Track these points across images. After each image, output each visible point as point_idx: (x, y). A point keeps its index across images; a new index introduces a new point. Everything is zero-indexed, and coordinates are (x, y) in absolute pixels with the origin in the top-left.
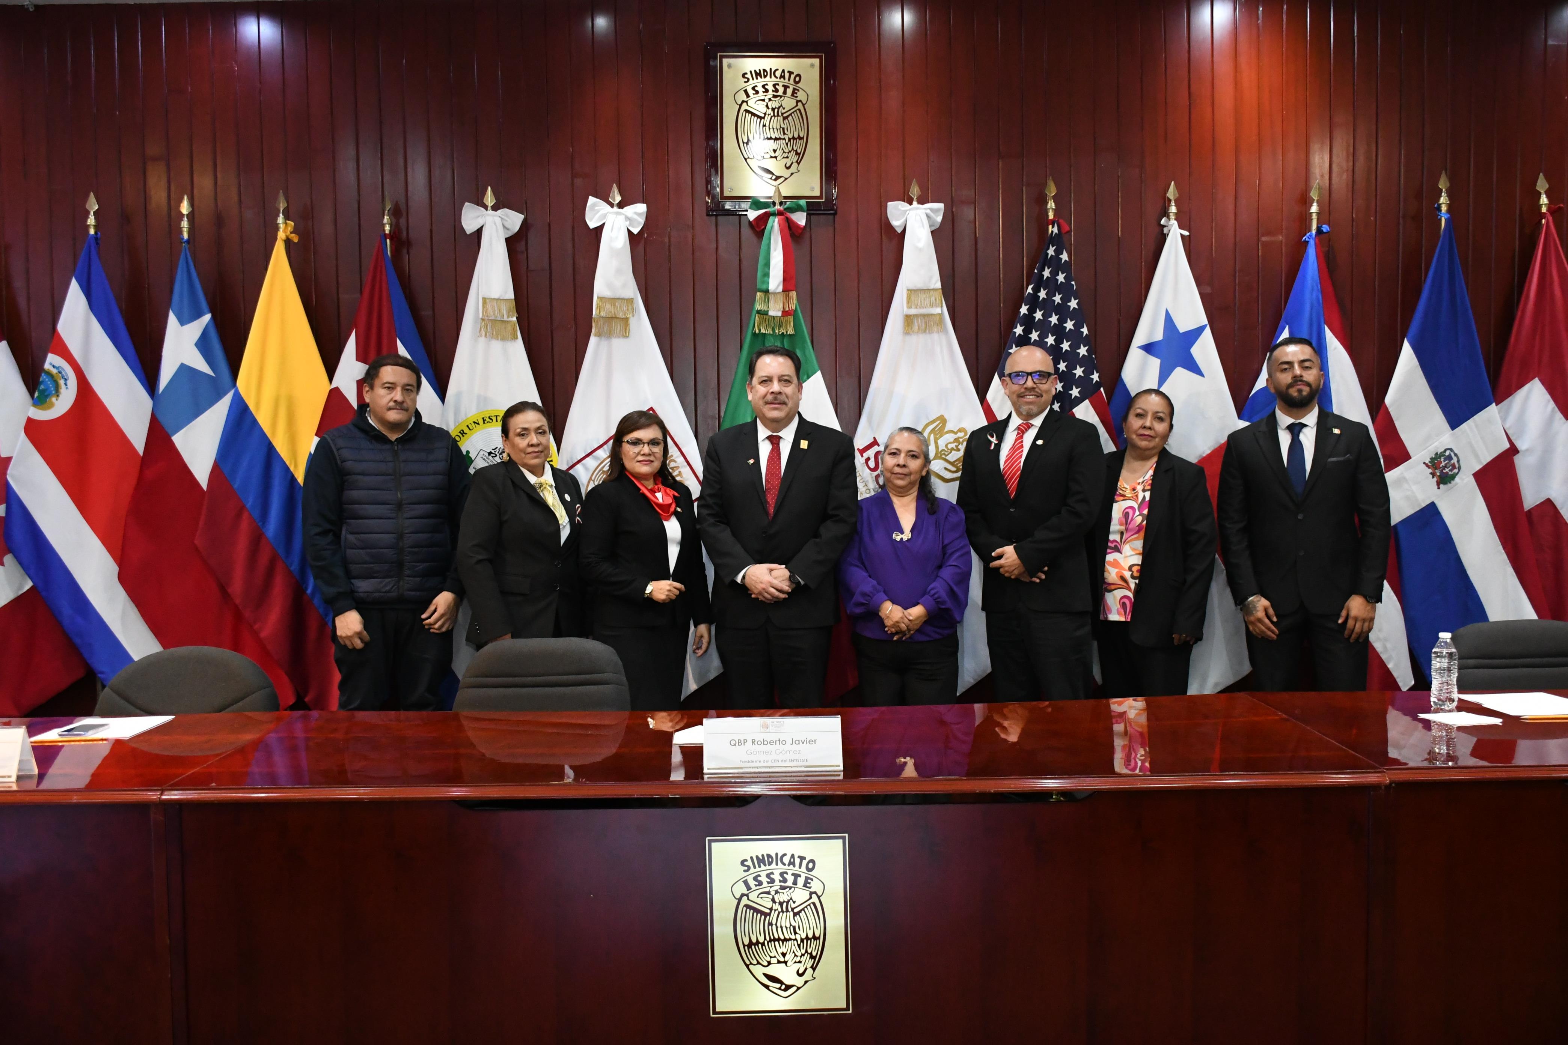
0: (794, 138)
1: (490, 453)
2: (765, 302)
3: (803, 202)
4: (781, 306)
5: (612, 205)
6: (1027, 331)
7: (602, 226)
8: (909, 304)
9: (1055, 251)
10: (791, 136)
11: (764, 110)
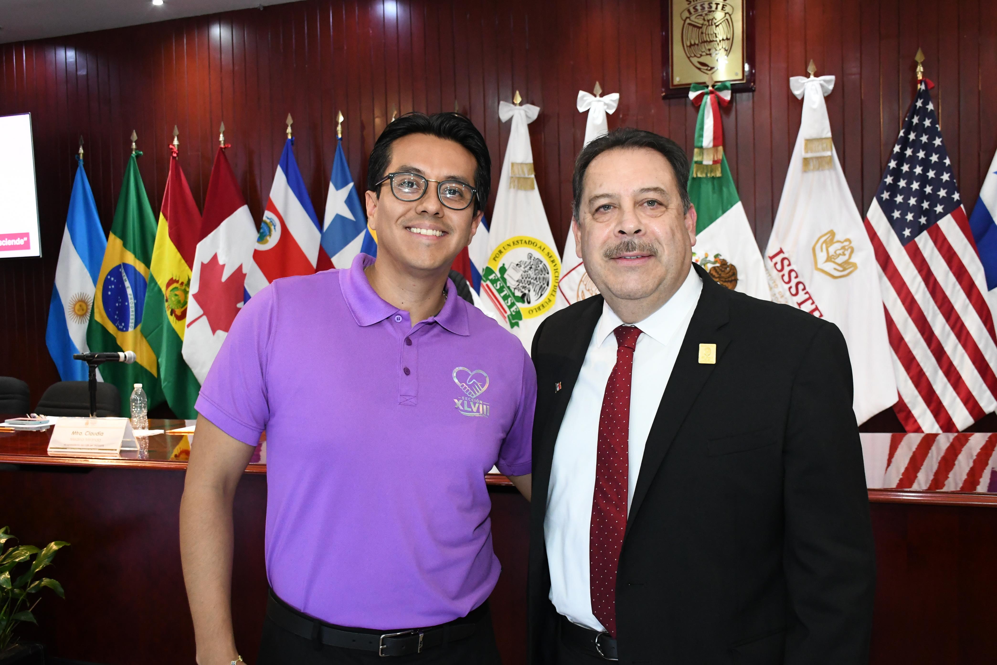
0: (723, 40)
1: (517, 265)
2: (700, 155)
3: (728, 84)
4: (712, 157)
5: (595, 96)
6: (900, 165)
7: (588, 110)
8: (807, 149)
9: (922, 103)
10: (721, 39)
11: (701, 22)
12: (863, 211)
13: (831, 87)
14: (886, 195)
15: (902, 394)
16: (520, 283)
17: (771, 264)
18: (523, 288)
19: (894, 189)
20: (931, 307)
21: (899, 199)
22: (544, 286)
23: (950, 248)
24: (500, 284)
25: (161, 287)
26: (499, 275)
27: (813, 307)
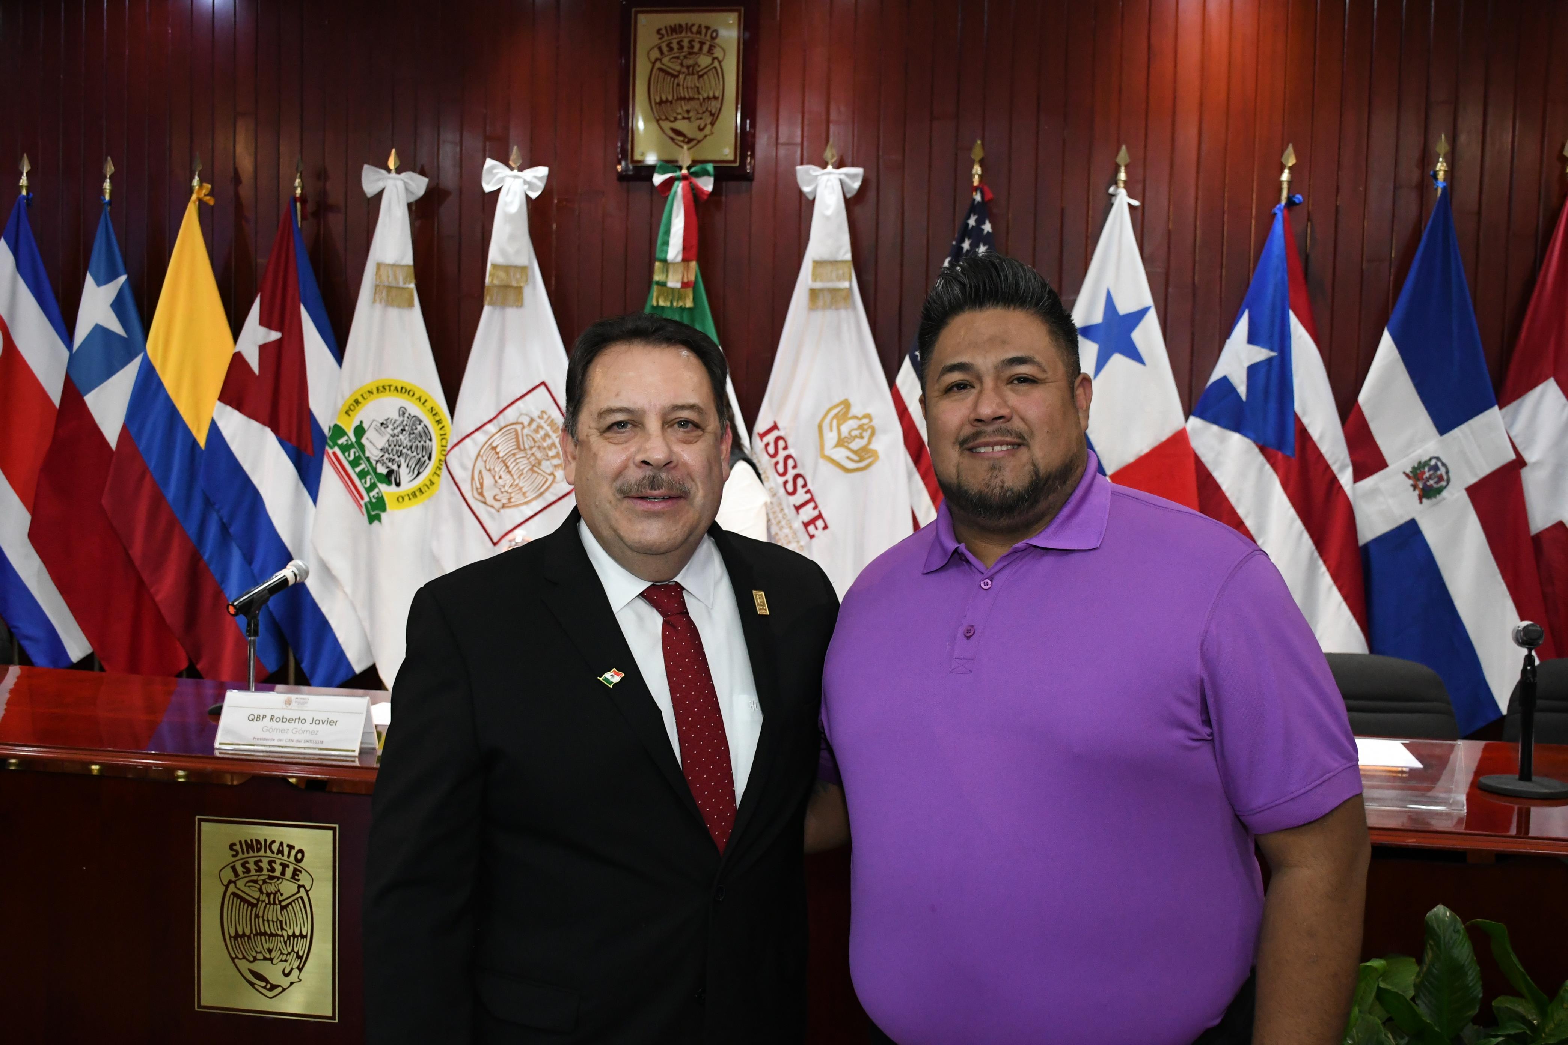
0: (709, 98)
1: (382, 424)
2: (663, 272)
3: (712, 166)
4: (680, 277)
7: (500, 189)
8: (815, 277)
9: (976, 221)
10: (705, 95)
11: (678, 68)
12: (891, 374)
13: (856, 185)
16: (385, 453)
18: (389, 461)
22: (423, 460)
24: (355, 453)
26: (354, 439)
27: (816, 513)
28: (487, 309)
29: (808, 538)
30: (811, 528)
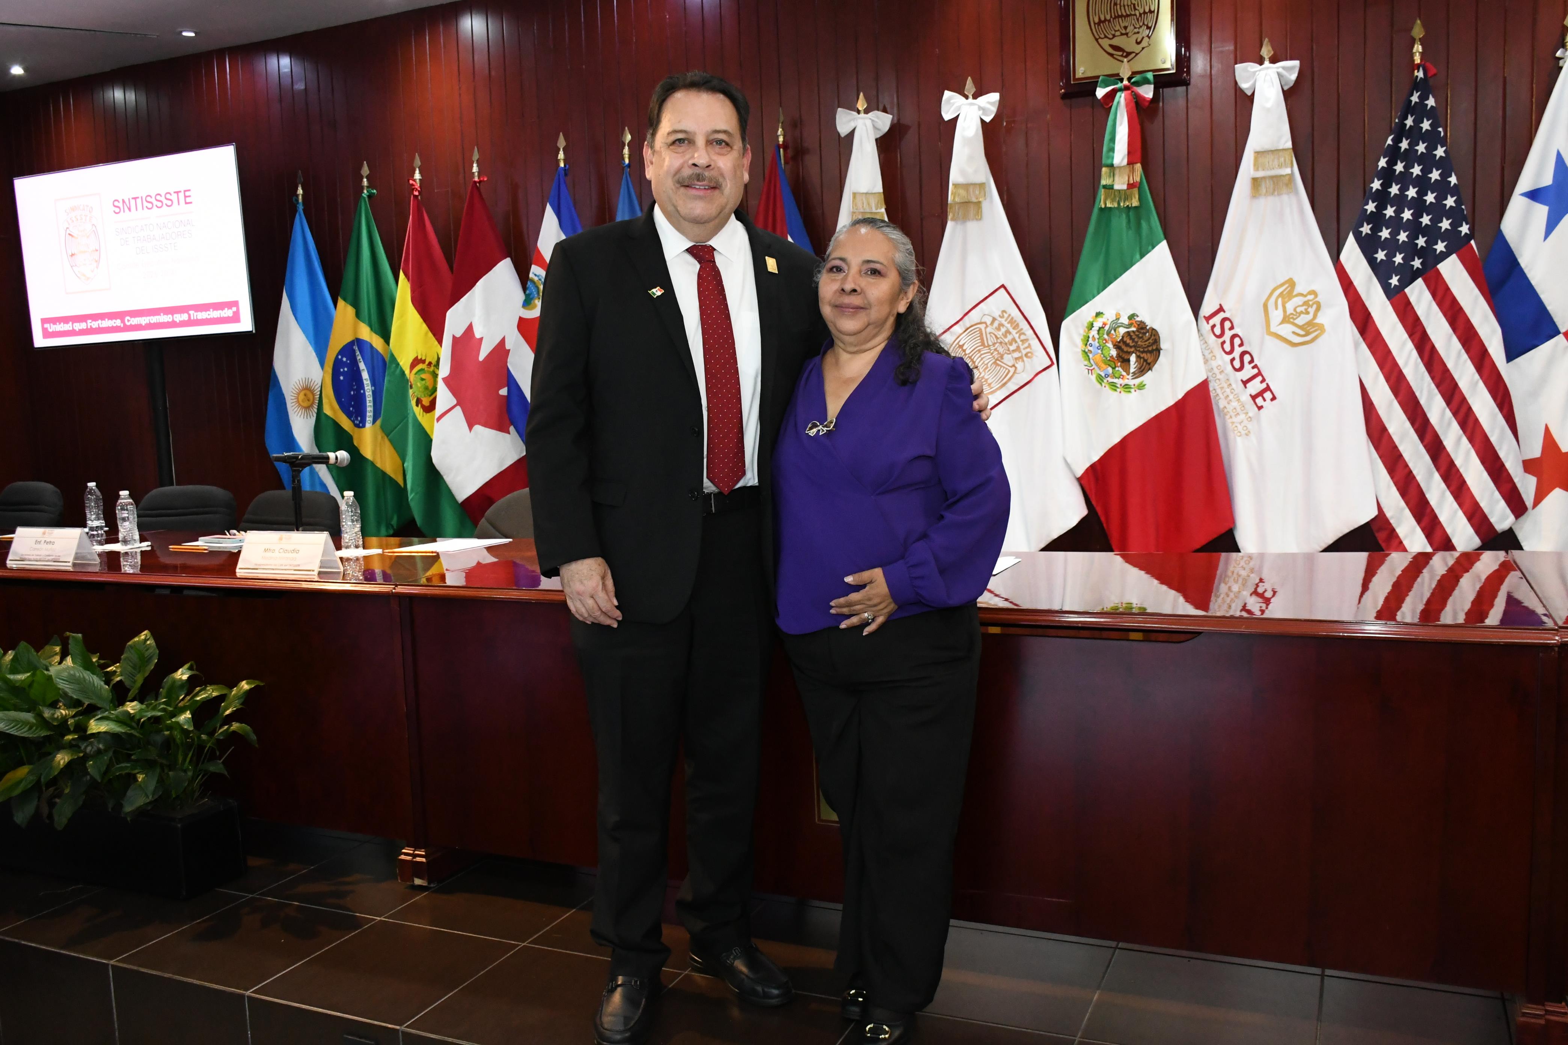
0: (1145, 13)
2: (1110, 176)
3: (1151, 75)
4: (1126, 178)
5: (967, 97)
6: (1386, 185)
7: (957, 118)
8: (1257, 167)
9: (1419, 97)
10: (1142, 11)
12: (1335, 251)
13: (1294, 77)
14: (1366, 229)
15: (1383, 505)
17: (1206, 327)
19: (1377, 220)
20: (1426, 385)
21: (1385, 234)
23: (1454, 301)
25: (404, 369)
27: (1264, 386)
28: (950, 225)
29: (1256, 409)
30: (1259, 401)
